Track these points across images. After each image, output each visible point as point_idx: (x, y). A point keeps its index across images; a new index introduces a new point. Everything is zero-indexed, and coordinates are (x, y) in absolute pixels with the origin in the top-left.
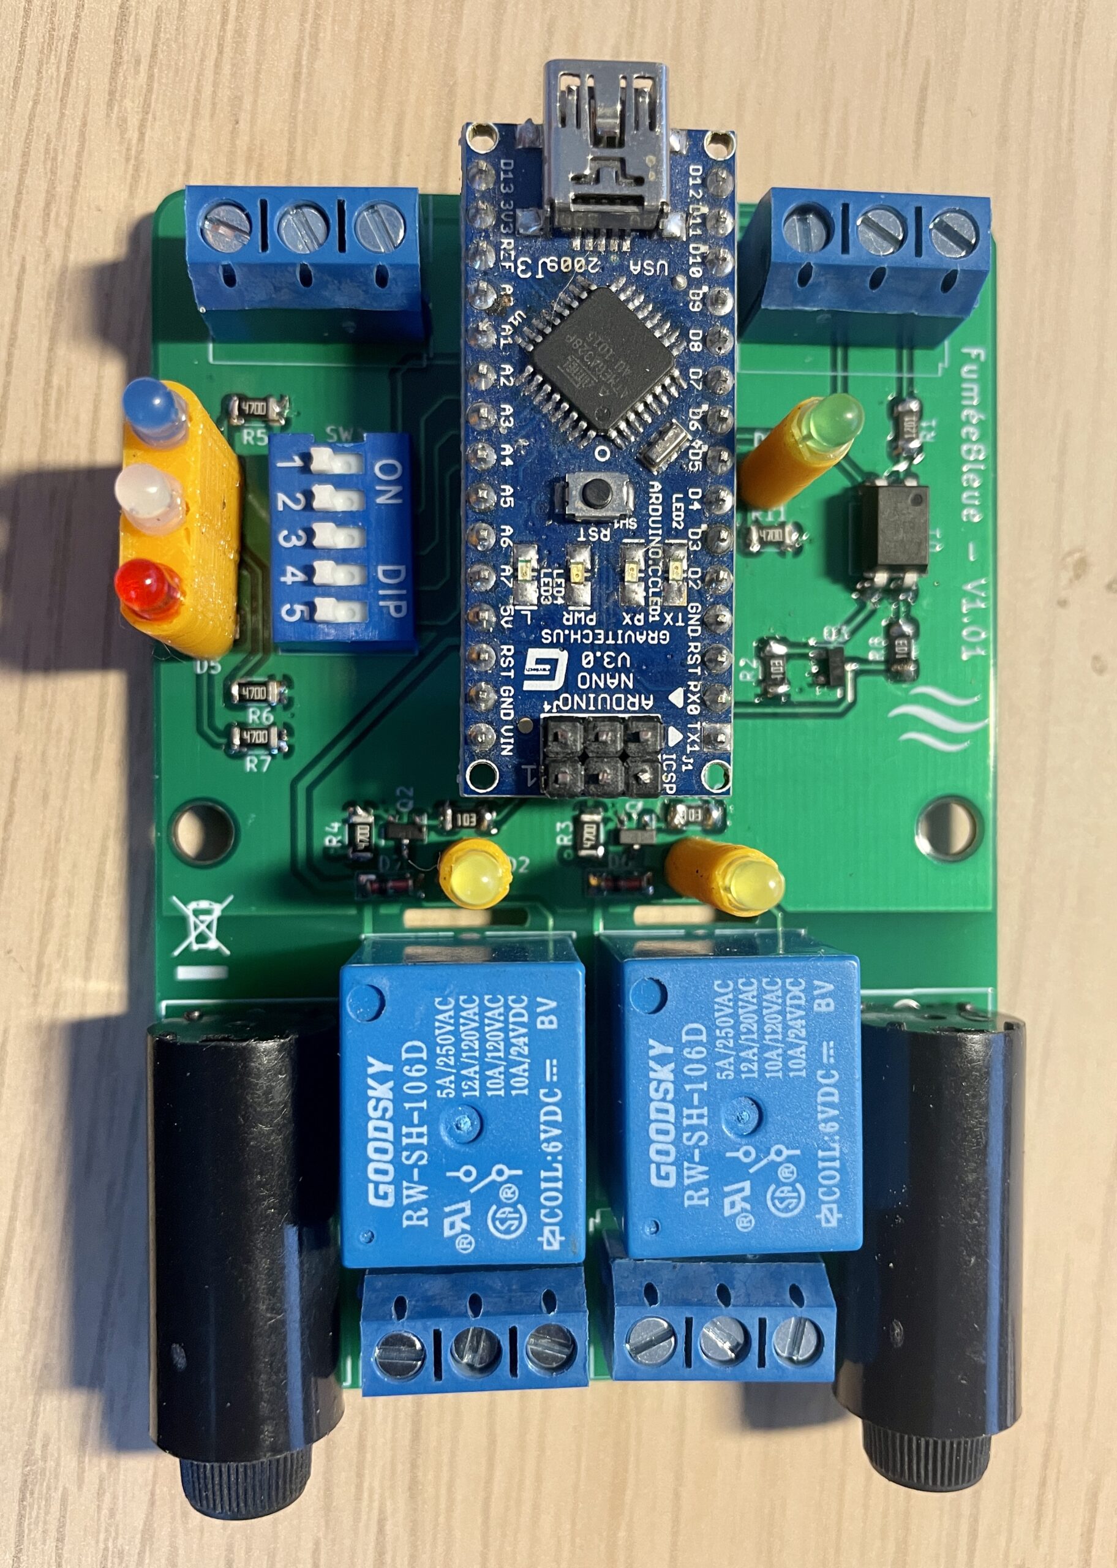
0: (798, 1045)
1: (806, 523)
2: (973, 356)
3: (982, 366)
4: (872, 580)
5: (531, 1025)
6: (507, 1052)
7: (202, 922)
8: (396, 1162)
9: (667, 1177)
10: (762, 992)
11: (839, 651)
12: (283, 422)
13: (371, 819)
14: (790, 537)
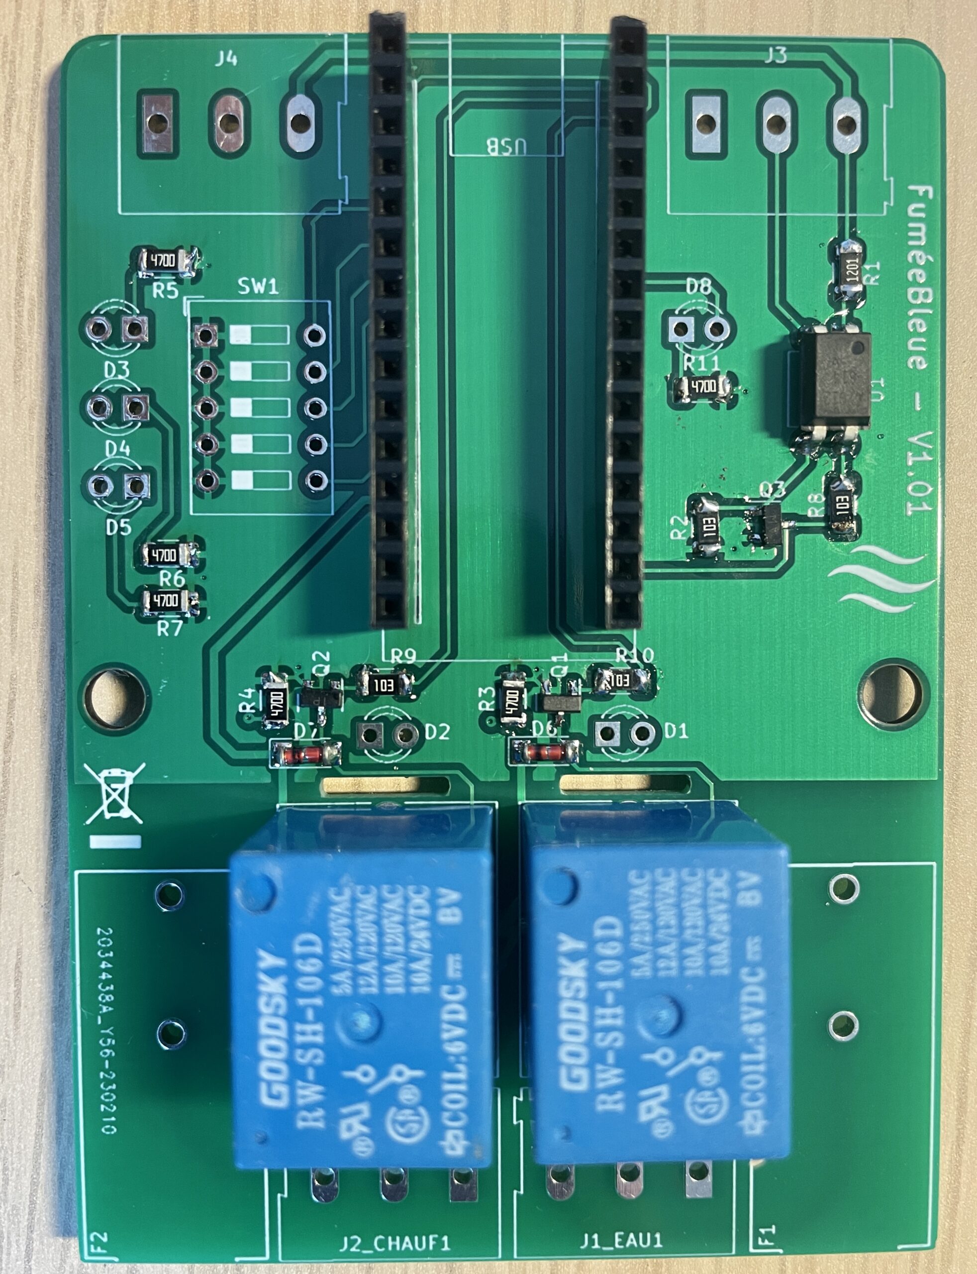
2: (921, 194)
3: (930, 203)
4: (810, 433)
5: (432, 919)
6: (407, 946)
7: (115, 790)
8: (290, 1061)
9: (577, 1081)
10: (681, 884)
11: (776, 507)
12: (194, 274)
13: (286, 686)
14: (724, 388)
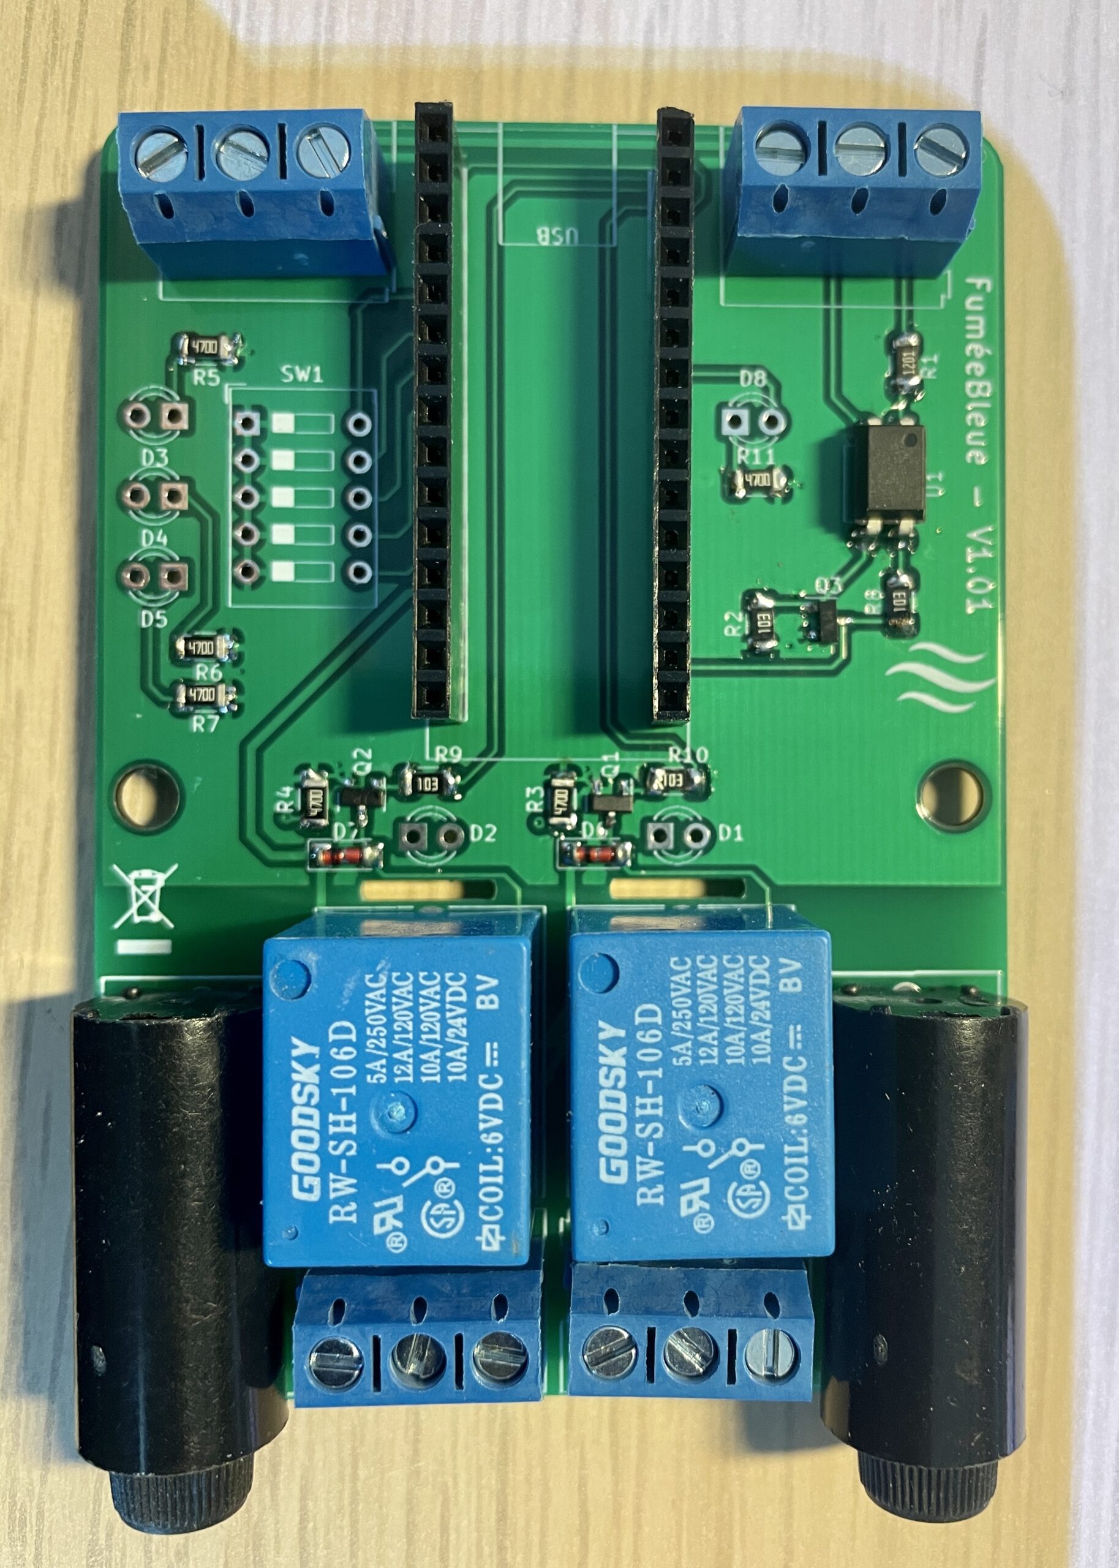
0: (762, 1029)
1: (797, 467)
2: (979, 287)
3: (988, 297)
4: (864, 527)
5: (470, 1005)
6: (444, 1035)
7: (144, 892)
8: (322, 1152)
9: (618, 1173)
10: (722, 970)
11: (832, 603)
12: (236, 361)
13: (325, 783)
14: (780, 482)
